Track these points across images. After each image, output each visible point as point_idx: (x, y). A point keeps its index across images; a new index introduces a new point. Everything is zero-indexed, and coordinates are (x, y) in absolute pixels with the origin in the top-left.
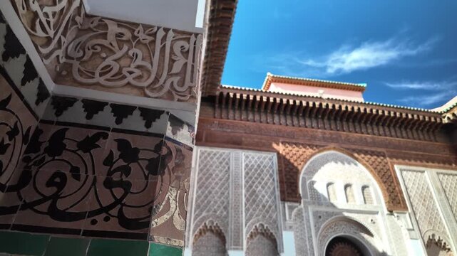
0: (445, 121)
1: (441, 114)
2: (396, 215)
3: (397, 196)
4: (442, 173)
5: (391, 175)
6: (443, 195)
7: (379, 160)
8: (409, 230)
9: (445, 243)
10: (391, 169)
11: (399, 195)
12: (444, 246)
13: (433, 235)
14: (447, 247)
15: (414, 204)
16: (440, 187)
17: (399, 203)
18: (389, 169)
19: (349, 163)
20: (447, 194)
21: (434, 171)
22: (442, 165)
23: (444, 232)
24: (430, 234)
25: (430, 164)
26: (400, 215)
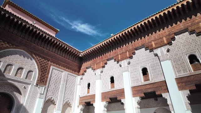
0: (80, 55)
1: (80, 52)
2: (38, 86)
3: (44, 79)
4: (70, 74)
5: (47, 69)
6: (66, 82)
7: (45, 61)
8: (41, 94)
9: (55, 102)
10: (49, 67)
11: (46, 78)
12: (54, 103)
13: (52, 98)
14: (55, 103)
15: (51, 84)
16: (66, 79)
17: (44, 82)
18: (48, 67)
19: (28, 58)
20: (67, 82)
21: (67, 73)
22: (71, 71)
23: (57, 97)
24: (50, 97)
25: (67, 69)
26: (40, 87)
